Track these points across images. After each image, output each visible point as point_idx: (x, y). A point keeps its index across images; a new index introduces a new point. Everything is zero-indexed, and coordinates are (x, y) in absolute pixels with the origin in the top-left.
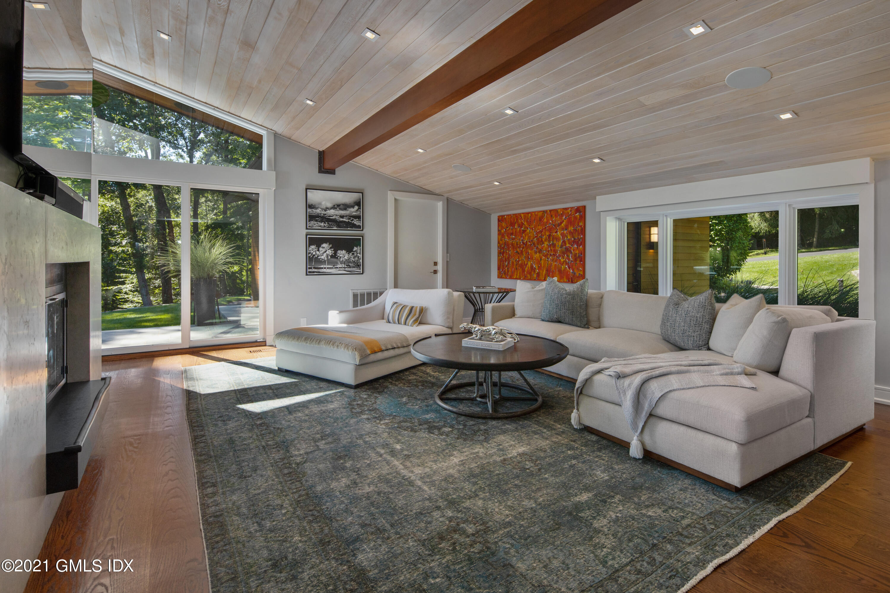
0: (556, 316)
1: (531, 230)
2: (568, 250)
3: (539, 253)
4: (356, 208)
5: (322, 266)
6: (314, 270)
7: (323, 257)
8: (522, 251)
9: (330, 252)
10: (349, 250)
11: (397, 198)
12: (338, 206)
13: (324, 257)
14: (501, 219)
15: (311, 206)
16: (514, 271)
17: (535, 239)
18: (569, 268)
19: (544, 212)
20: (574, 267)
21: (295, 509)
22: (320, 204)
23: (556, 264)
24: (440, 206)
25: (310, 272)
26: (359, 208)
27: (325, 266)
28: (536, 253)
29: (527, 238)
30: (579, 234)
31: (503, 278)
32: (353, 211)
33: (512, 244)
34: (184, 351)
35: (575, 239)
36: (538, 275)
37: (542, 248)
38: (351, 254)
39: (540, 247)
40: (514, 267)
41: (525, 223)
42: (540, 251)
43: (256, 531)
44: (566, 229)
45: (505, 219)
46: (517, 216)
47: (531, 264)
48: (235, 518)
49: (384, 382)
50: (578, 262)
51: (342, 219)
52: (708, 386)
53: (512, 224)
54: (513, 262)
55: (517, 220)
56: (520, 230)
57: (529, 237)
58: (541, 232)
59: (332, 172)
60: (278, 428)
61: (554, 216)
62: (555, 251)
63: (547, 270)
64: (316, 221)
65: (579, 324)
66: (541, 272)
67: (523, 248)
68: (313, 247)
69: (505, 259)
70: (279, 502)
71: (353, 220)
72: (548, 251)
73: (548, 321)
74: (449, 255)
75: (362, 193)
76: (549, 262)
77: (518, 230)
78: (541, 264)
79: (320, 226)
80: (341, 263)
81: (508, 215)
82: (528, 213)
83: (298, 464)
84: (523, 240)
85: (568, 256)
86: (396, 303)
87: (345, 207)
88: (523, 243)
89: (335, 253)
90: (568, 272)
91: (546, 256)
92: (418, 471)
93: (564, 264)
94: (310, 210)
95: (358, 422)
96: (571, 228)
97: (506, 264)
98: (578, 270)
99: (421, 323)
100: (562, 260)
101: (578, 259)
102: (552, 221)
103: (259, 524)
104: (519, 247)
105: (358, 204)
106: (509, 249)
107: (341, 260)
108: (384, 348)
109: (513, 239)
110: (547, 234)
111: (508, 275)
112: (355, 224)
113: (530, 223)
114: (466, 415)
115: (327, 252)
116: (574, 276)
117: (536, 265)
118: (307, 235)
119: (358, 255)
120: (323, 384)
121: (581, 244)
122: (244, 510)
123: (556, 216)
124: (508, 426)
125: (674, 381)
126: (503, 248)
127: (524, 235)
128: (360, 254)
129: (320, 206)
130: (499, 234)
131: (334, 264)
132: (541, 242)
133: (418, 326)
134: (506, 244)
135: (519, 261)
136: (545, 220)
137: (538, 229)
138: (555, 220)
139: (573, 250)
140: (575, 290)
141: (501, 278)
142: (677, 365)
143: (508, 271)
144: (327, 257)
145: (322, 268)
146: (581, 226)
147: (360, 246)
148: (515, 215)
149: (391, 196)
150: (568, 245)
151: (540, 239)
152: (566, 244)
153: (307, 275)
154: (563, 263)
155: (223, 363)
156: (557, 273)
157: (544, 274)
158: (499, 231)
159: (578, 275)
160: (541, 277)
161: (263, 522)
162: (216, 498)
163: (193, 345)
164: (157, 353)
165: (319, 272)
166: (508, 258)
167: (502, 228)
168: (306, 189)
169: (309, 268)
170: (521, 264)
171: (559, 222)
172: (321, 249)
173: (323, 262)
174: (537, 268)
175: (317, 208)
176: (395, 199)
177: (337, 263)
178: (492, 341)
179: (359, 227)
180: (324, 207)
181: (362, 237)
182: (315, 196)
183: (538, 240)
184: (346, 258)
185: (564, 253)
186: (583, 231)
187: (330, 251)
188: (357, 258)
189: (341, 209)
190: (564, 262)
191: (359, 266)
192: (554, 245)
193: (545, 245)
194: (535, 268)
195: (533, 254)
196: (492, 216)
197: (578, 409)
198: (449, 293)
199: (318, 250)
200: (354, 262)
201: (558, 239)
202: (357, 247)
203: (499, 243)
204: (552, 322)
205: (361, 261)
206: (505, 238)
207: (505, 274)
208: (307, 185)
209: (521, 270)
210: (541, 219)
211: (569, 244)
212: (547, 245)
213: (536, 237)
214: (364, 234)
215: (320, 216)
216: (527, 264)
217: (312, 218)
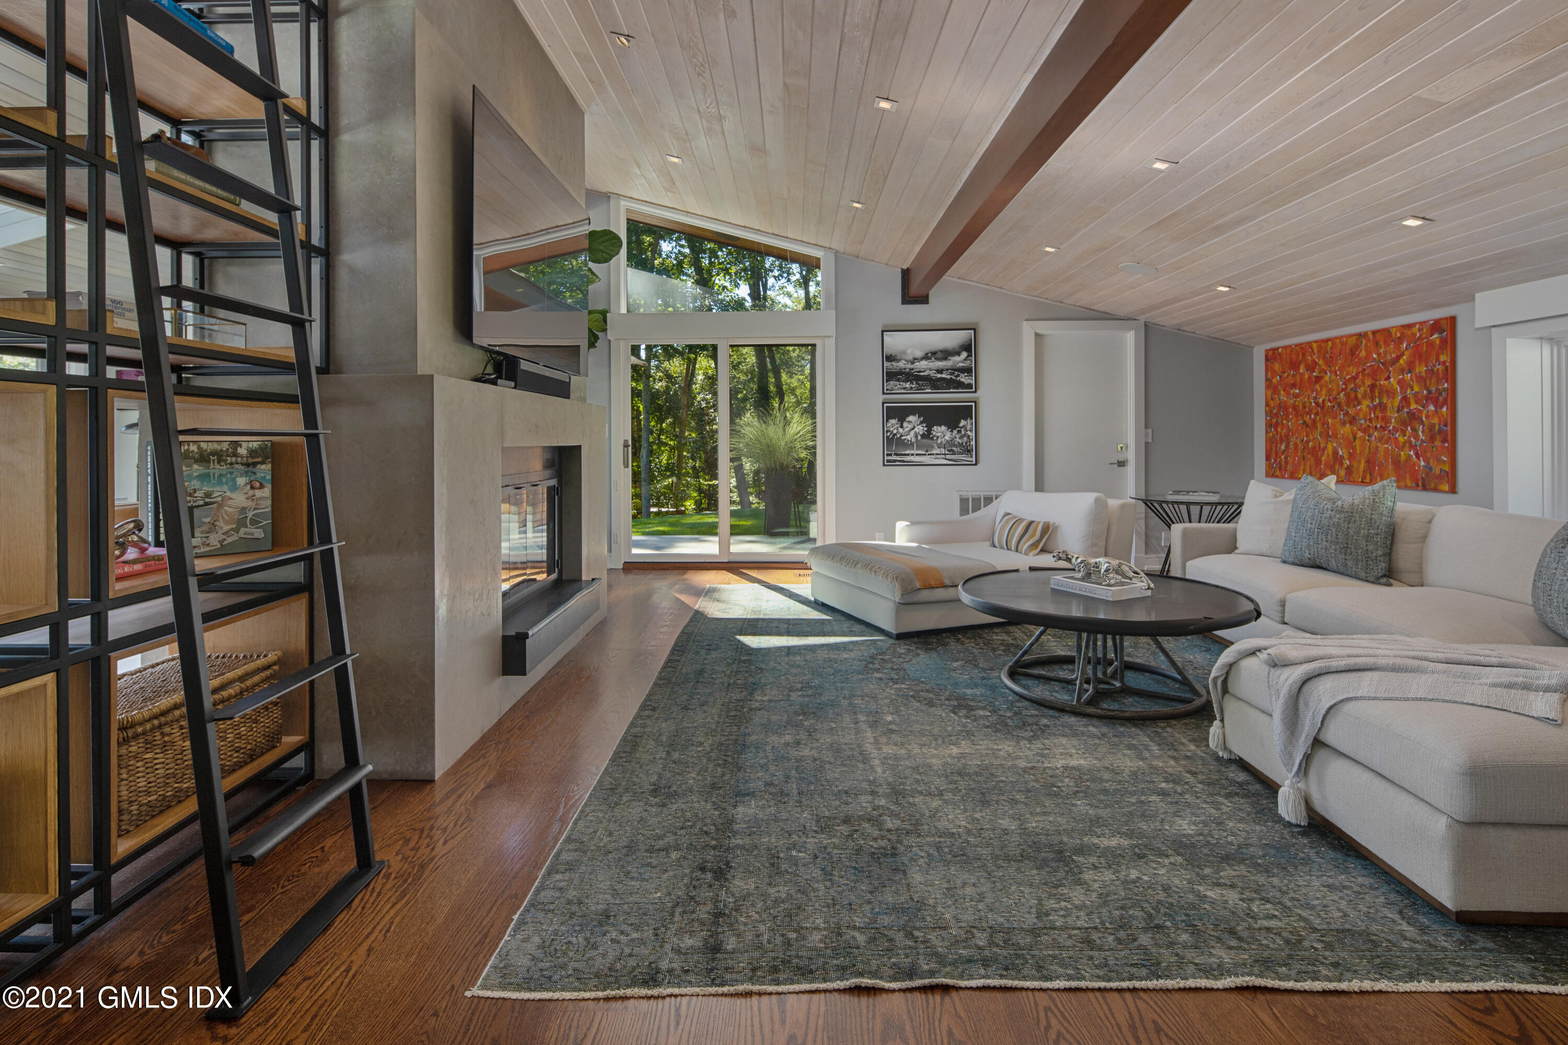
0: (1307, 555)
1: (1333, 376)
2: (1413, 417)
3: (1351, 424)
4: (964, 354)
5: (908, 452)
6: (894, 458)
7: (908, 438)
8: (1314, 421)
9: (920, 429)
10: (953, 425)
11: (1040, 331)
12: (934, 353)
13: (910, 437)
14: (1271, 356)
15: (890, 358)
16: (1299, 463)
17: (1342, 395)
18: (1418, 456)
19: (1361, 336)
20: (1429, 455)
21: (712, 750)
22: (904, 353)
23: (1387, 448)
24: (1130, 339)
25: (888, 461)
26: (969, 356)
27: (912, 452)
28: (1343, 424)
29: (1324, 392)
30: (1438, 381)
31: (1277, 477)
32: (959, 360)
33: (1295, 407)
34: (721, 565)
35: (1429, 392)
36: (1349, 470)
37: (1357, 414)
38: (955, 432)
39: (1351, 411)
40: (1299, 454)
41: (1321, 362)
42: (1353, 421)
43: (661, 758)
44: (1410, 371)
45: (1280, 354)
46: (1304, 348)
47: (1334, 447)
48: (651, 742)
49: (946, 637)
50: (1437, 443)
51: (939, 376)
52: (1433, 700)
53: (1295, 366)
54: (1296, 445)
55: (1304, 355)
56: (1309, 378)
57: (1329, 391)
58: (1354, 378)
59: (923, 299)
60: (760, 669)
61: (1382, 343)
62: (1386, 420)
63: (1368, 462)
64: (898, 380)
65: (1363, 575)
66: (1355, 464)
67: (1317, 414)
68: (893, 421)
69: (1281, 437)
70: (702, 739)
71: (958, 376)
72: (1370, 421)
73: (1294, 564)
74: (1150, 431)
75: (974, 330)
76: (1373, 445)
77: (1306, 376)
78: (1354, 448)
79: (904, 388)
80: (939, 447)
81: (1285, 347)
82: (1327, 341)
83: (751, 709)
84: (1315, 398)
85: (1414, 429)
86: (1009, 514)
87: (946, 354)
88: (1317, 404)
89: (929, 431)
90: (1414, 464)
91: (1365, 430)
92: (888, 750)
93: (1407, 449)
94: (889, 364)
95: (863, 680)
96: (1421, 369)
97: (1283, 447)
98: (1440, 461)
99: (1043, 551)
100: (1401, 439)
101: (1438, 437)
102: (1379, 354)
103: (668, 753)
104: (1309, 413)
105: (968, 348)
106: (1287, 415)
107: (939, 441)
108: (947, 582)
109: (1296, 396)
110: (1368, 382)
111: (1286, 470)
112: (963, 383)
113: (1330, 362)
114: (1031, 700)
115: (916, 429)
116: (1427, 474)
117: (1344, 450)
118: (883, 403)
119: (969, 433)
120: (857, 628)
121: (1445, 403)
122: (664, 738)
123: (1387, 344)
124: (1091, 728)
125: (1366, 683)
126: (1276, 415)
127: (1318, 387)
128: (971, 431)
129: (904, 357)
130: (1267, 387)
131: (928, 450)
132: (1353, 400)
133: (1037, 554)
134: (1282, 406)
135: (1307, 442)
136: (1363, 354)
137: (1348, 374)
138: (1386, 353)
139: (1427, 417)
140: (1356, 502)
141: (1273, 476)
142: (1414, 658)
143: (1287, 463)
144: (916, 437)
145: (908, 455)
146: (1444, 363)
147: (971, 418)
148: (1299, 345)
149: (1028, 330)
150: (1413, 406)
151: (1353, 395)
152: (1409, 404)
153: (884, 465)
154: (1404, 446)
155: (756, 585)
156: (1390, 467)
157: (1361, 470)
158: (1267, 380)
159: (1438, 472)
160: (1354, 475)
161: (673, 753)
162: (648, 721)
163: (732, 559)
164: (693, 565)
165: (903, 461)
166: (1287, 436)
167: (1274, 374)
168: (883, 332)
169: (888, 455)
170: (1313, 448)
171: (1394, 356)
172: (905, 424)
173: (910, 445)
174: (1346, 456)
175: (898, 361)
176: (1037, 335)
177: (932, 447)
178: (1101, 584)
179: (969, 386)
180: (911, 358)
181: (975, 402)
182: (895, 342)
183: (1348, 396)
184: (947, 438)
185: (1404, 423)
186: (1450, 374)
187: (920, 427)
188: (965, 439)
189: (937, 359)
190: (1405, 443)
191: (968, 451)
192: (1383, 407)
193: (1364, 407)
194: (1342, 457)
195: (1338, 426)
196: (1255, 350)
197: (1222, 720)
198: (1097, 500)
199: (902, 427)
200: (961, 445)
201: (1391, 393)
202: (965, 419)
203: (1267, 404)
204: (1302, 565)
205: (973, 443)
206: (1279, 395)
207: (1280, 468)
208: (884, 326)
209: (1312, 459)
210: (1353, 351)
211: (1417, 403)
212: (1368, 406)
213: (1343, 390)
214: (978, 398)
215: (904, 373)
216: (1325, 448)
217: (891, 376)
